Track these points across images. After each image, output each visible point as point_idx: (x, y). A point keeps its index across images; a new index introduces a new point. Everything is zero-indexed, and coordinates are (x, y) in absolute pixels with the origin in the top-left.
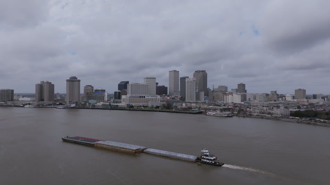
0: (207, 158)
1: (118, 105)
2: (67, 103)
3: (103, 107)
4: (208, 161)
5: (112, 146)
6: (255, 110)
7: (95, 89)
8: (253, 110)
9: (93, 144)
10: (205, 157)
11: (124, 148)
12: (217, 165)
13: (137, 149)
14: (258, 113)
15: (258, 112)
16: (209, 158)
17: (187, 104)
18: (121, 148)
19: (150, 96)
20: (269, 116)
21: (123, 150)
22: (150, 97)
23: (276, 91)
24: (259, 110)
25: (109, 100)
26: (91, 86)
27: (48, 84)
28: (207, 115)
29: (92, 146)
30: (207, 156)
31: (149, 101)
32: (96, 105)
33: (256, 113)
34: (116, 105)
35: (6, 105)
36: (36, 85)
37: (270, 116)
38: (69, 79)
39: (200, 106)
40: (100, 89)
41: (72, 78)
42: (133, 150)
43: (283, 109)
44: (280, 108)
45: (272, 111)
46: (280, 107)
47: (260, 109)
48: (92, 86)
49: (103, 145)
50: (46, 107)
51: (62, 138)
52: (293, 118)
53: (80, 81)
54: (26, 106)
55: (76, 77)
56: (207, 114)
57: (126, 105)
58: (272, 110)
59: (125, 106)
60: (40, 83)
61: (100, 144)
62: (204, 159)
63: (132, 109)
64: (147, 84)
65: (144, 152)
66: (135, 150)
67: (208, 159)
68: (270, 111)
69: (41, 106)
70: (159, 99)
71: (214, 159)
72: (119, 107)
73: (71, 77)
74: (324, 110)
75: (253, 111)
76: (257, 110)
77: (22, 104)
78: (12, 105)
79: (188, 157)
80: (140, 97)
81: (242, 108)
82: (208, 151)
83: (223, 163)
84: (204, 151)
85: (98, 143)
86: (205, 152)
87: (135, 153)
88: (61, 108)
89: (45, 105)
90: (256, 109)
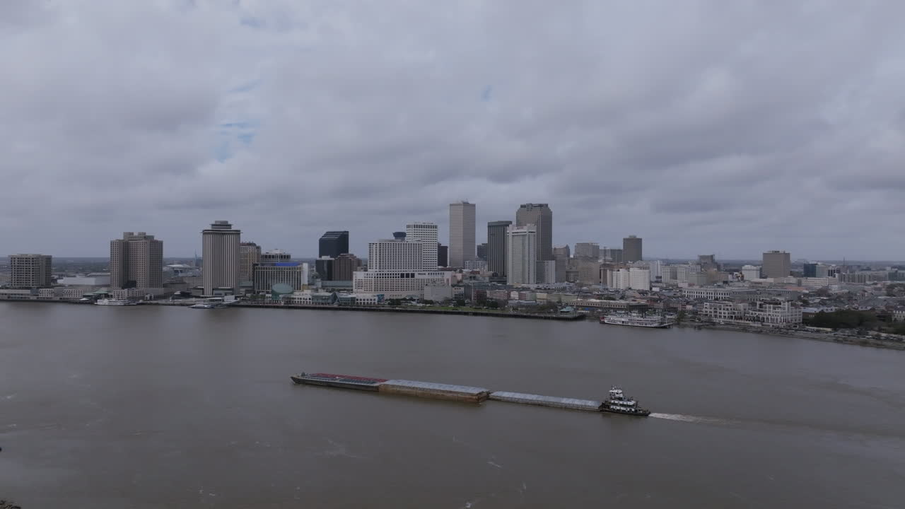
0: (621, 402)
1: (354, 298)
2: (205, 292)
3: (319, 303)
4: (622, 408)
5: (424, 389)
6: (718, 311)
7: (263, 252)
8: (712, 310)
9: (377, 387)
10: (616, 402)
11: (451, 392)
12: (639, 414)
13: (480, 394)
14: (725, 317)
15: (727, 315)
16: (625, 403)
17: (524, 292)
18: (443, 391)
19: (427, 273)
20: (756, 325)
21: (450, 395)
22: (426, 277)
23: (712, 256)
24: (728, 309)
25: (311, 282)
26: (255, 245)
27: (148, 242)
28: (604, 323)
29: (375, 391)
30: (620, 399)
31: (425, 288)
32: (292, 296)
33: (720, 317)
34: (352, 298)
35: (35, 298)
36: (112, 243)
37: (760, 325)
38: (210, 228)
39: (560, 299)
40: (278, 252)
41: (216, 225)
42: (472, 395)
43: (788, 309)
44: (781, 306)
45: (762, 313)
46: (780, 304)
47: (728, 307)
48: (257, 245)
49: (400, 387)
50: (151, 304)
51: (292, 378)
52: (818, 331)
53: (239, 234)
54: (100, 302)
55: (229, 223)
56: (606, 321)
57: (377, 298)
58: (762, 311)
59: (374, 300)
60: (122, 238)
61: (393, 386)
62: (614, 404)
63: (397, 308)
64: (417, 243)
65: (490, 399)
66: (477, 395)
67: (623, 405)
68: (757, 313)
69: (141, 301)
70: (448, 280)
71: (634, 405)
72: (359, 301)
73: (216, 222)
74: (873, 309)
75: (713, 314)
76: (722, 311)
77: (84, 296)
78: (53, 299)
79: (583, 404)
80: (402, 276)
81: (671, 305)
82: (620, 391)
83: (650, 410)
84: (616, 391)
85: (388, 385)
86: (617, 393)
87: (479, 399)
88: (206, 306)
89: (149, 298)
90: (720, 309)
